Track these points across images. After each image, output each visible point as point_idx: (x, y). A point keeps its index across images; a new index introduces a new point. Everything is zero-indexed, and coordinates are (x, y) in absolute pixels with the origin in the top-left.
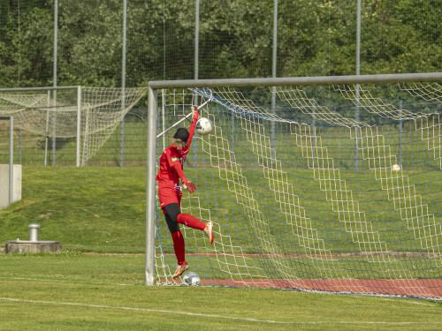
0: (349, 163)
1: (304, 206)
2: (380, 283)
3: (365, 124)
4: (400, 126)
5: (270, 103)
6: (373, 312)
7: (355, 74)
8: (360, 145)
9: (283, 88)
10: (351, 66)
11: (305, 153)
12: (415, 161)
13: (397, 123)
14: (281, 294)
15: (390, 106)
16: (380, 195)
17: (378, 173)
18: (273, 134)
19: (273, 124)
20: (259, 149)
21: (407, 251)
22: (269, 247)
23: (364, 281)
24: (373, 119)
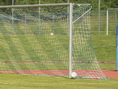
0: (37, 33)
1: (23, 47)
2: (47, 71)
3: (42, 20)
4: (53, 21)
5: (12, 14)
6: (44, 81)
7: (39, 4)
8: (40, 27)
9: (15, 9)
10: (37, 1)
11: (23, 30)
12: (58, 32)
13: (52, 20)
14: (15, 75)
15: (50, 14)
16: (47, 43)
17: (47, 36)
18: (13, 24)
19: (13, 20)
20: (9, 29)
21: (55, 61)
22: (12, 60)
23: (42, 71)
24: (44, 18)
